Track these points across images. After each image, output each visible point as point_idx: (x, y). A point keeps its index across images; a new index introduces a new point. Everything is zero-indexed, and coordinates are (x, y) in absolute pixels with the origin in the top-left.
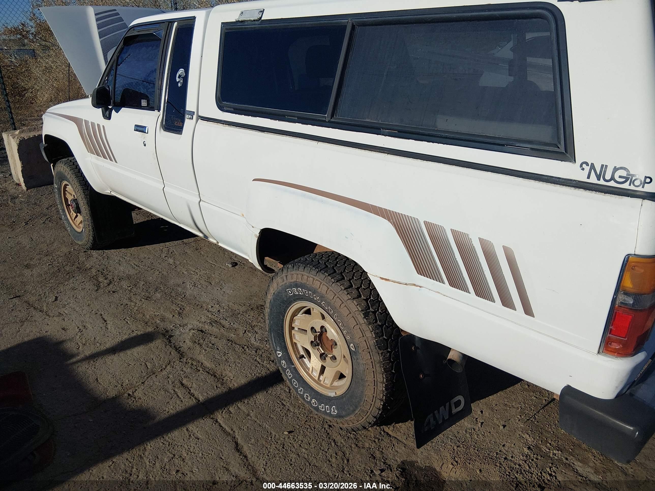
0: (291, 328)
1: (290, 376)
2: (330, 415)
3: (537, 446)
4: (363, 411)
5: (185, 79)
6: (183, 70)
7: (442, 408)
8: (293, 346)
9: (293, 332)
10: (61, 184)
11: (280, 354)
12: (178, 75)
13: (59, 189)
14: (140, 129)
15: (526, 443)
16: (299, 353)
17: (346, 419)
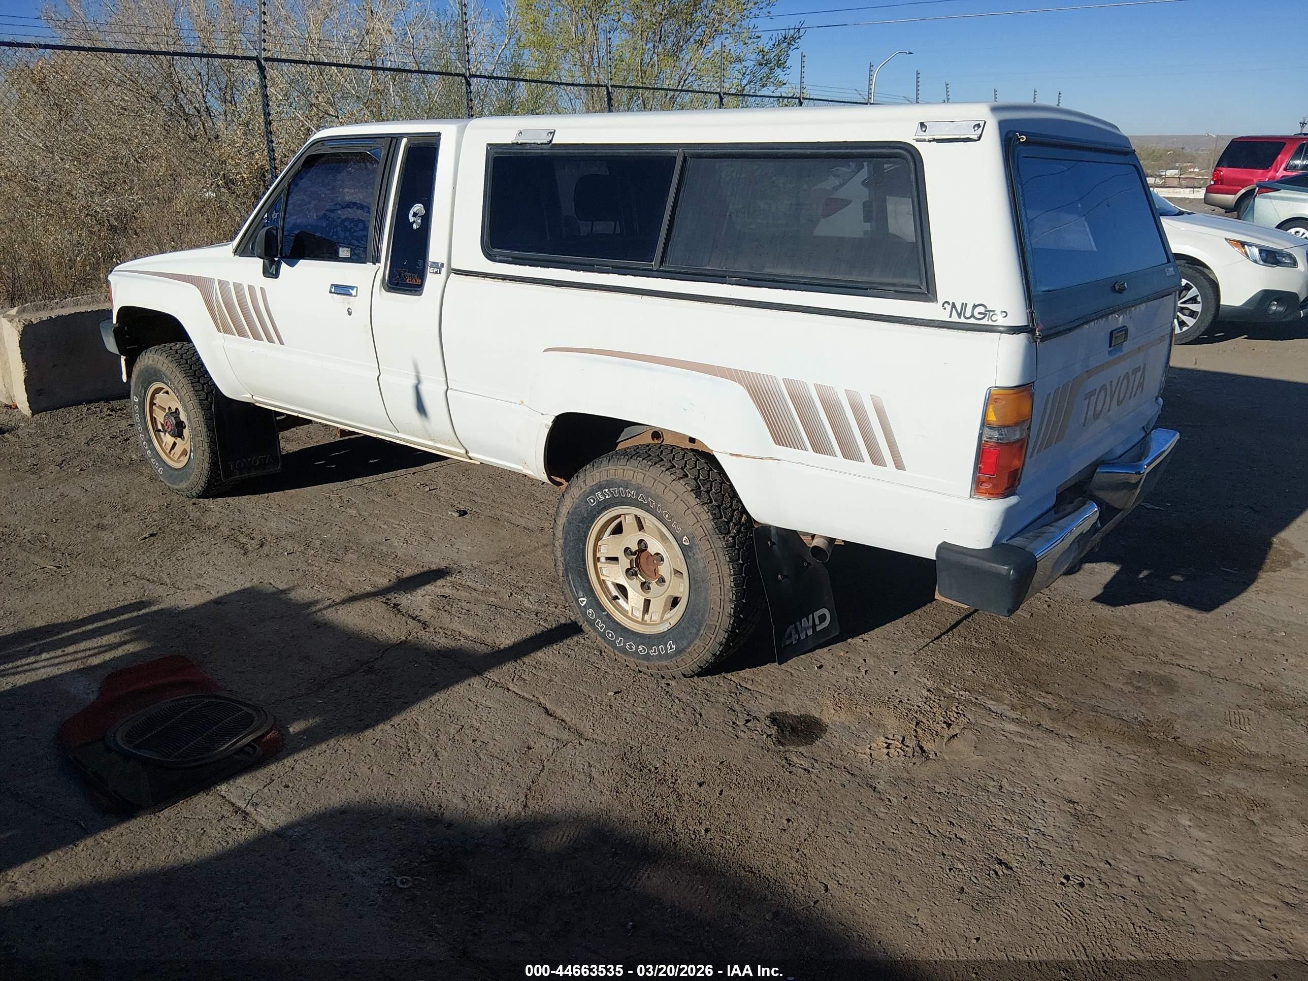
0: (596, 560)
1: (601, 628)
2: (667, 656)
3: (938, 689)
4: (710, 627)
5: (426, 219)
6: (421, 205)
7: (804, 620)
8: (601, 585)
9: (599, 565)
10: (145, 394)
11: (583, 601)
12: (411, 213)
13: (142, 404)
14: (342, 290)
15: (924, 686)
16: (610, 593)
17: (689, 650)
